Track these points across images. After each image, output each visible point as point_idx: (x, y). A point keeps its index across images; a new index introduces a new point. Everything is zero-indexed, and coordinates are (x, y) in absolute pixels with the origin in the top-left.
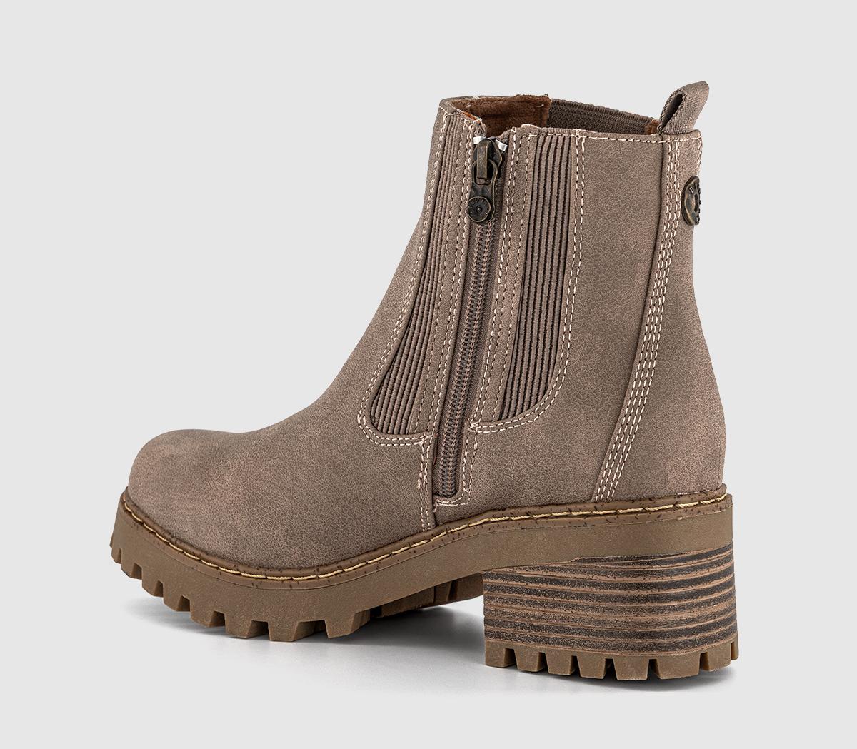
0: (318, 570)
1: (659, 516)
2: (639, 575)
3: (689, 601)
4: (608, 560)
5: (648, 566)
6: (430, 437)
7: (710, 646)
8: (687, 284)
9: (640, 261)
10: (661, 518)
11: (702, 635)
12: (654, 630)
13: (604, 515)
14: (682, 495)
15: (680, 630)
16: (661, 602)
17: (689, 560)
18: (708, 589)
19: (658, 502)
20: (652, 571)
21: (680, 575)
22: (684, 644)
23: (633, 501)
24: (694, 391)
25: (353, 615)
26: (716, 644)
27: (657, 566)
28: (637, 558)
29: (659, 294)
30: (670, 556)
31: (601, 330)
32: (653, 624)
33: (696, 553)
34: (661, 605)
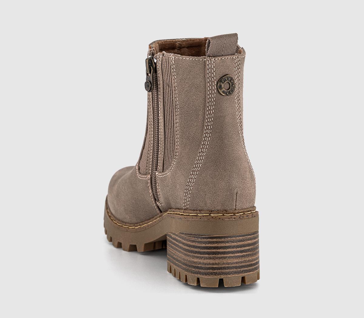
0: (134, 225)
1: (200, 218)
2: (193, 242)
3: (213, 256)
4: (185, 234)
5: (197, 239)
6: (149, 176)
7: (225, 276)
8: (224, 121)
9: (200, 110)
10: (201, 219)
11: (220, 271)
12: (198, 265)
13: (186, 215)
14: (213, 211)
15: (209, 267)
16: (201, 255)
17: (214, 238)
18: (225, 252)
19: (202, 212)
20: (198, 241)
21: (210, 244)
22: (211, 274)
23: (194, 211)
24: (221, 167)
25: (144, 244)
26: (229, 276)
27: (200, 239)
28: (193, 235)
29: (209, 124)
30: (205, 236)
31: (188, 138)
32: (198, 263)
33: (218, 236)
34: (201, 256)
